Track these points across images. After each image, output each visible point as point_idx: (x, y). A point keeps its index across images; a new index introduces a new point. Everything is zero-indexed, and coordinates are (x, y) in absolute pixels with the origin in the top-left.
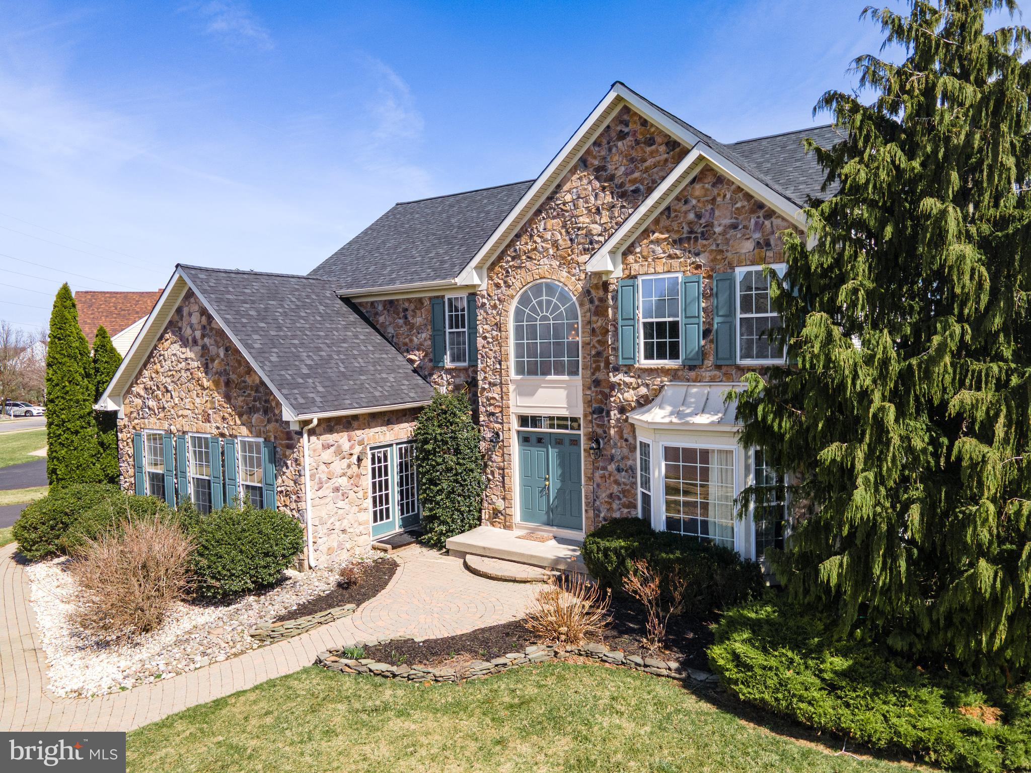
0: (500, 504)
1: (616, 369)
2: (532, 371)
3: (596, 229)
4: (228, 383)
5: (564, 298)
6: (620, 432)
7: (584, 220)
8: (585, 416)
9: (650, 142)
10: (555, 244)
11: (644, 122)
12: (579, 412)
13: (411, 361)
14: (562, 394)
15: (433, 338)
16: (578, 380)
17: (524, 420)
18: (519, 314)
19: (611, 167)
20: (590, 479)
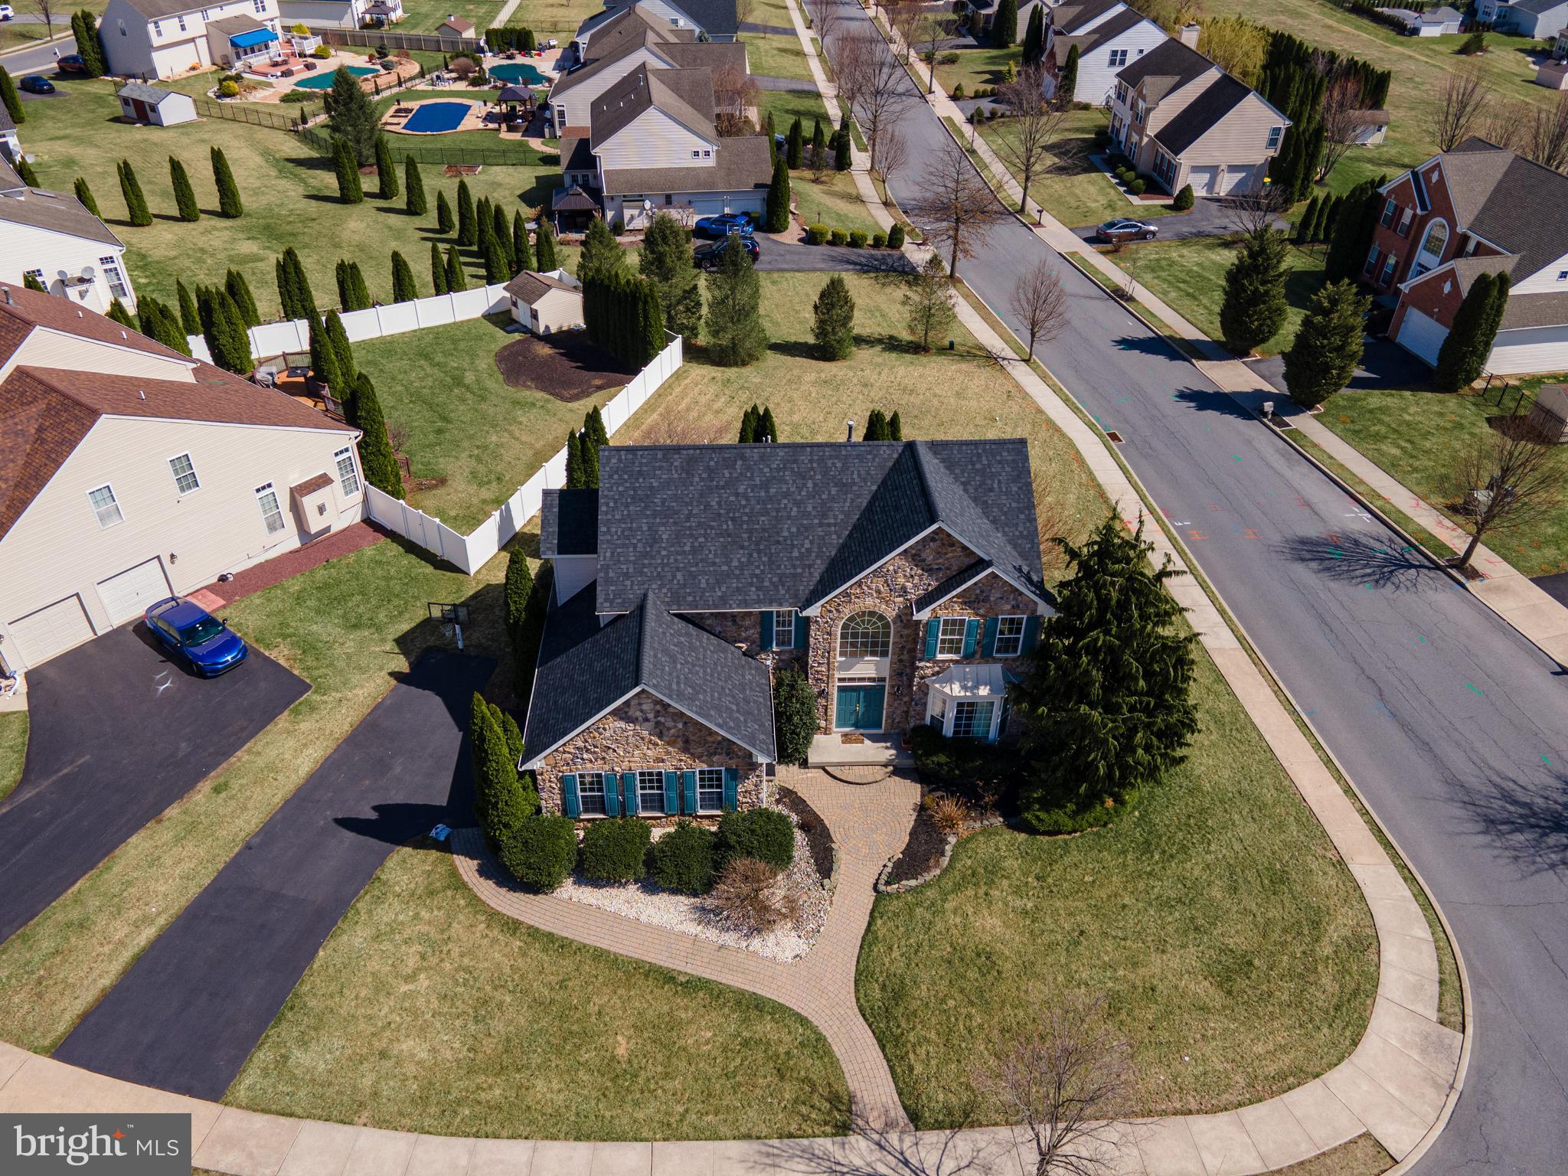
0: (823, 724)
1: (921, 660)
2: (853, 654)
3: (909, 585)
4: (687, 741)
5: (881, 618)
6: (919, 689)
7: (901, 580)
8: (891, 677)
9: (952, 545)
10: (879, 592)
11: (949, 535)
12: (886, 674)
13: (740, 648)
14: (872, 666)
15: (761, 634)
16: (887, 661)
17: (840, 680)
18: (845, 627)
19: (924, 555)
20: (890, 705)
